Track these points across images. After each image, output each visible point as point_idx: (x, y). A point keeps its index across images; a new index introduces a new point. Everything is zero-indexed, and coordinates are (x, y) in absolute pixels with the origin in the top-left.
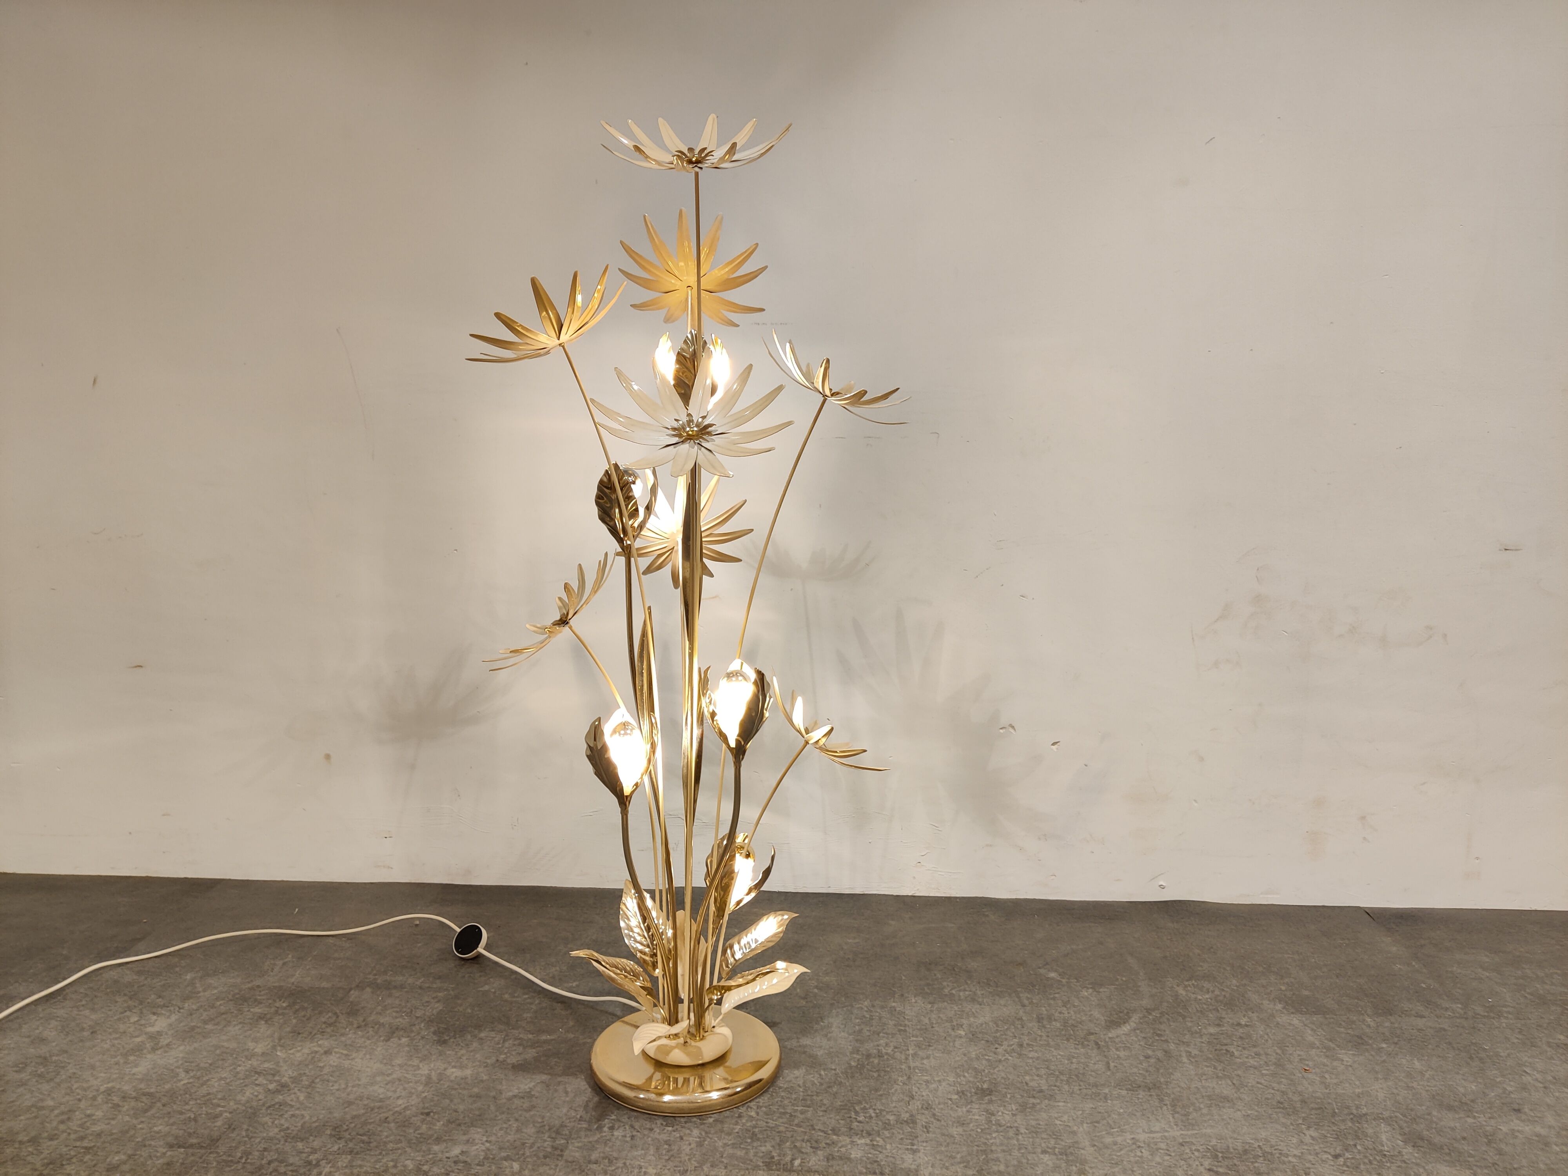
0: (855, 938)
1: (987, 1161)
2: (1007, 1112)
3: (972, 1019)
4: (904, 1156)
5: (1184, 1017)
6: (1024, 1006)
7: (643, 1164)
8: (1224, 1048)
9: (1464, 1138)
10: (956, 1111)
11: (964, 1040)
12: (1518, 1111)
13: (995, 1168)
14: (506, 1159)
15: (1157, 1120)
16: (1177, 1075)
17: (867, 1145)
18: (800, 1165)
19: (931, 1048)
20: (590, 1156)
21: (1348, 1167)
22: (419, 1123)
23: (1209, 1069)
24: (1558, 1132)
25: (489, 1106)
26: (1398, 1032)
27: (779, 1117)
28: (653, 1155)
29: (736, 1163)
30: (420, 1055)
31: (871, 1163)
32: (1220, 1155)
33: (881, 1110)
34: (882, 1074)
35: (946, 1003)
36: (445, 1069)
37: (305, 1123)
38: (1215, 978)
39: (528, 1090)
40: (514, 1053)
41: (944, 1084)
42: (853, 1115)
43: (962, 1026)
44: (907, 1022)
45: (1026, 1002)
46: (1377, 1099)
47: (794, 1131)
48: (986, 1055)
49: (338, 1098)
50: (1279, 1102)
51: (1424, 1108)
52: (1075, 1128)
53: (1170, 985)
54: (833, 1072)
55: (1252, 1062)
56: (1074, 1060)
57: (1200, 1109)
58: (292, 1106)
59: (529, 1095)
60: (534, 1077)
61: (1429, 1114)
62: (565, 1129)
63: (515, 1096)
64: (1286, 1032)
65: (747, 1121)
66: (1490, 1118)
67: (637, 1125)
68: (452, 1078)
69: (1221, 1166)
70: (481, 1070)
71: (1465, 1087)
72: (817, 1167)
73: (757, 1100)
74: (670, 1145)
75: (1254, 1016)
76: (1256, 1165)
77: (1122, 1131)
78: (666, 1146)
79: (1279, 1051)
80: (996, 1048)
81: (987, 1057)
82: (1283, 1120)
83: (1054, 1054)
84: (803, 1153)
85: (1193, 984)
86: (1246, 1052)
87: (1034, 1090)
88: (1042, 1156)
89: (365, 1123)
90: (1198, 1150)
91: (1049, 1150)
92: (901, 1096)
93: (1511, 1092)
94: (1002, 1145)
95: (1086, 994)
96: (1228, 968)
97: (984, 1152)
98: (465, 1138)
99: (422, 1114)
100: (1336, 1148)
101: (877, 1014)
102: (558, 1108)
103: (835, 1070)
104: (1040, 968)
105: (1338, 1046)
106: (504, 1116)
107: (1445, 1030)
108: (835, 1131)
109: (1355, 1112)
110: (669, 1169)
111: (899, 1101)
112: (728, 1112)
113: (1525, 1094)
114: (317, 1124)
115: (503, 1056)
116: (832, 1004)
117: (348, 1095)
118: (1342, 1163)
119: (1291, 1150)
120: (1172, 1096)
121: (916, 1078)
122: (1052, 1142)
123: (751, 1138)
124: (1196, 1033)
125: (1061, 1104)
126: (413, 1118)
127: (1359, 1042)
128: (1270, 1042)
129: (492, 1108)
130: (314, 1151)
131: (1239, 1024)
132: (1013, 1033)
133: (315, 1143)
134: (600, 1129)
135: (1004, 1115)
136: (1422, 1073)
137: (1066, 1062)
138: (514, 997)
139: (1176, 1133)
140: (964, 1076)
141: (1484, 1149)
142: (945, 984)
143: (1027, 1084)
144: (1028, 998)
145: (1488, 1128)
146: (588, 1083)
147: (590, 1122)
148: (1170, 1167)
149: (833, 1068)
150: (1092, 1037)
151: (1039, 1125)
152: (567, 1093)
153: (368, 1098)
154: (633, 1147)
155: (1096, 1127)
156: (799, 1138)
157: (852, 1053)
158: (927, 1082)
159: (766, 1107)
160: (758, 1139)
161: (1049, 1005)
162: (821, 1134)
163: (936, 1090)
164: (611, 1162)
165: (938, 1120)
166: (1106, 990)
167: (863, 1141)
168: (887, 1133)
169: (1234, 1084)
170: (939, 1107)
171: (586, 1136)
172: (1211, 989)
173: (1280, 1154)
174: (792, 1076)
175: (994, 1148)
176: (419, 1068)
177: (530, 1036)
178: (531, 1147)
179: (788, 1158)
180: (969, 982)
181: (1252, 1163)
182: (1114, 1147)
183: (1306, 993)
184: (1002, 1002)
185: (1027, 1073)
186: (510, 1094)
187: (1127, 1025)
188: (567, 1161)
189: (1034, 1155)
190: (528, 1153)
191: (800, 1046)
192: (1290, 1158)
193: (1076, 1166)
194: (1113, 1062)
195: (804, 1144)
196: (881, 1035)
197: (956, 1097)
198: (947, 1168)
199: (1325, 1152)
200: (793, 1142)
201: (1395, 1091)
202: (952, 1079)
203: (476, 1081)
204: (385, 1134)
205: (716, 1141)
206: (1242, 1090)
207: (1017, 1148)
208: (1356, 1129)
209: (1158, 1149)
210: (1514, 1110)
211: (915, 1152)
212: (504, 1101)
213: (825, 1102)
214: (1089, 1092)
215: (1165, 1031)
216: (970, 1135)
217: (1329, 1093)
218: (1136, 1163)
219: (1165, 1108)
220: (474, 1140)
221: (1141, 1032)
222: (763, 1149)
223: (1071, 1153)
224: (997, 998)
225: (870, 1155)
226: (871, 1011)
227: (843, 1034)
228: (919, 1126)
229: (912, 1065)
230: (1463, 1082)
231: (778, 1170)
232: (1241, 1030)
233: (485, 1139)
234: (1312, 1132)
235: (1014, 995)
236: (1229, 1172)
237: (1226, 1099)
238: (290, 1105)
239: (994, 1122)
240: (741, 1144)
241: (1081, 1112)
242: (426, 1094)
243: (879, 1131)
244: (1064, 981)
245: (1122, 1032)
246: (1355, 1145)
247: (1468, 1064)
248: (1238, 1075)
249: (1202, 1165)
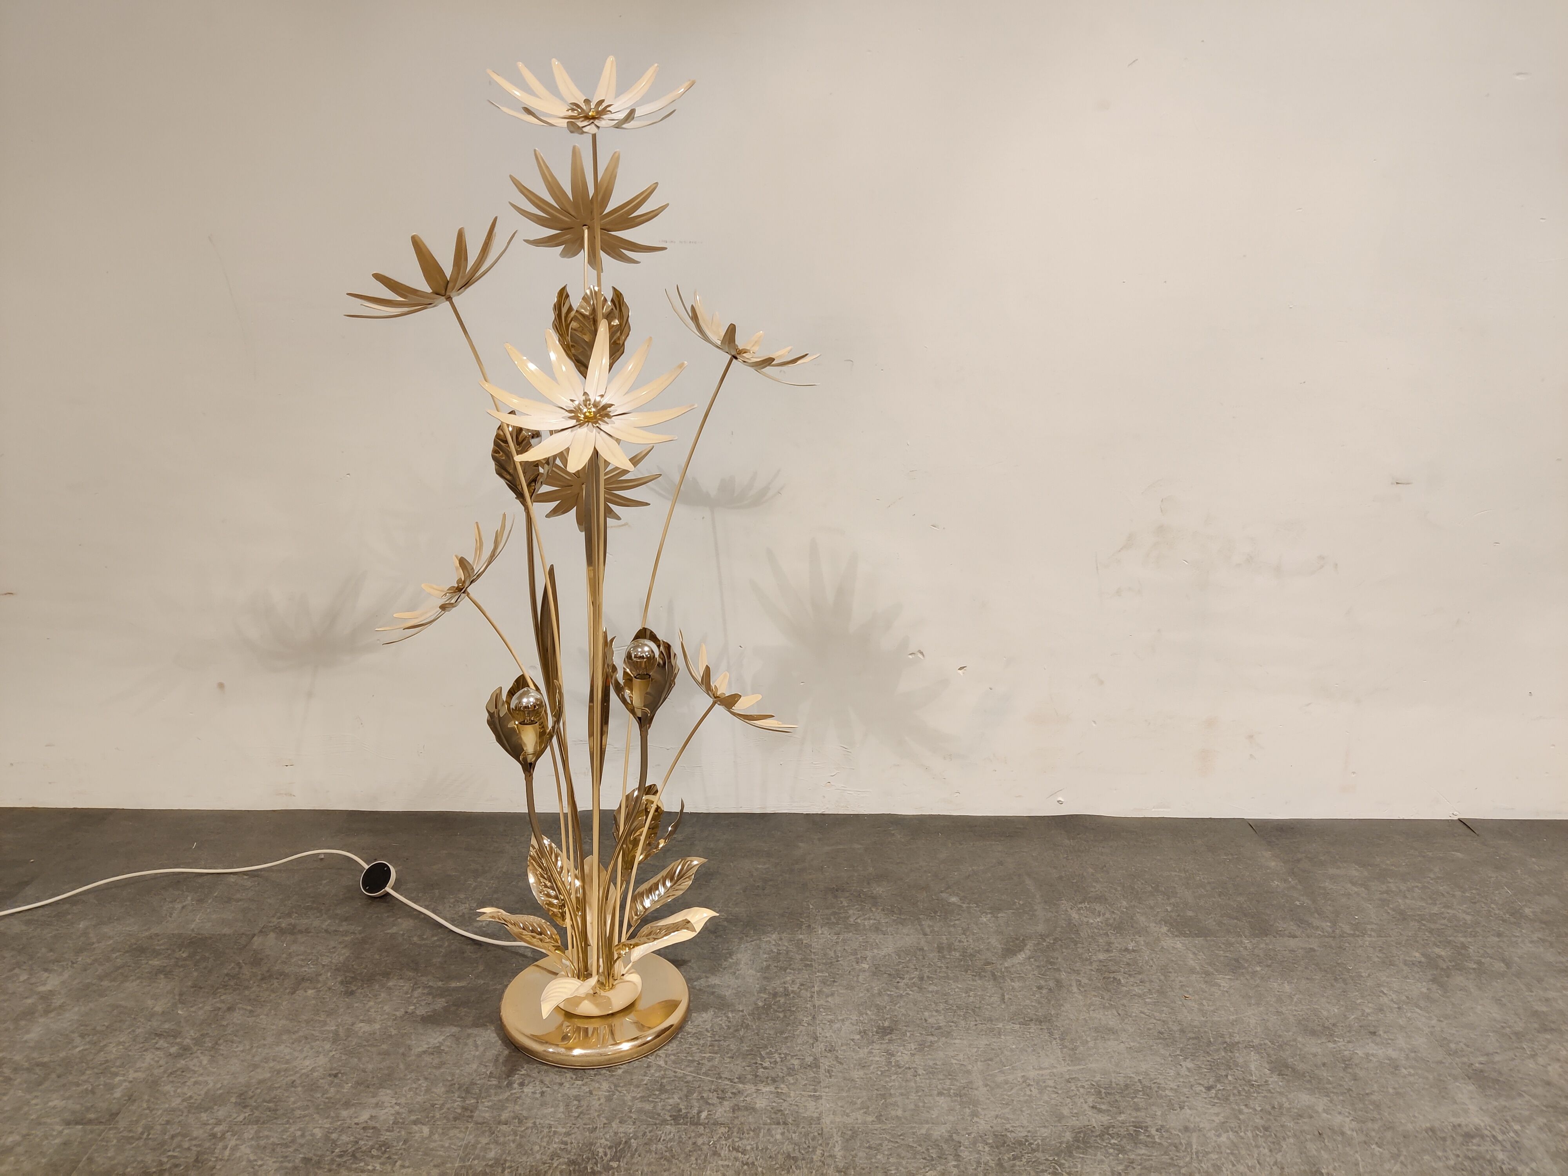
0: (765, 864)
1: (886, 1106)
2: (906, 1052)
3: (875, 951)
4: (806, 1104)
5: (1076, 943)
6: (925, 934)
7: (552, 1123)
8: (1112, 975)
9: (1324, 1064)
10: (858, 1052)
11: (867, 974)
12: (1374, 1033)
13: (893, 1113)
14: (415, 1123)
15: (1047, 1055)
16: (1067, 1006)
17: (771, 1092)
18: (707, 1118)
19: (835, 984)
20: (500, 1116)
21: (1219, 1099)
22: (326, 1087)
23: (1097, 999)
24: (1407, 1055)
25: (398, 1064)
26: (1272, 953)
27: (687, 1066)
28: (563, 1112)
29: (644, 1118)
30: (327, 1009)
31: (775, 1113)
32: (1103, 1091)
33: (786, 1054)
34: (788, 1014)
35: (851, 934)
36: (353, 1024)
37: (209, 1090)
38: (1106, 899)
39: (438, 1045)
40: (423, 1003)
41: (847, 1023)
42: (759, 1061)
43: (866, 958)
44: (813, 956)
45: (928, 930)
46: (1249, 1026)
47: (702, 1080)
48: (888, 990)
49: (242, 1061)
50: (1160, 1032)
51: (1291, 1033)
52: (970, 1067)
53: (1064, 908)
54: (741, 1013)
55: (1137, 990)
56: (971, 993)
57: (1087, 1042)
58: (195, 1072)
59: (437, 1050)
60: (444, 1029)
61: (1295, 1040)
62: (475, 1087)
63: (424, 1052)
64: (1170, 956)
65: (656, 1071)
66: (1349, 1042)
67: (547, 1080)
68: (360, 1034)
69: (1103, 1103)
70: (389, 1023)
71: (1328, 1011)
72: (723, 1119)
73: (666, 1048)
74: (579, 1101)
75: (1141, 940)
76: (1135, 1100)
77: (1014, 1068)
78: (576, 1102)
79: (1162, 978)
80: (898, 982)
81: (889, 993)
82: (1162, 1051)
83: (953, 987)
84: (709, 1104)
85: (1086, 907)
86: (1132, 979)
87: (932, 1027)
88: (937, 1099)
89: (270, 1089)
90: (1083, 1087)
91: (945, 1092)
92: (806, 1037)
93: (1368, 1014)
94: (900, 1087)
95: (985, 920)
96: (1119, 888)
97: (883, 1096)
98: (374, 1101)
99: (330, 1075)
100: (1209, 1079)
101: (785, 948)
102: (468, 1064)
103: (742, 1011)
104: (942, 892)
105: (1217, 971)
106: (413, 1075)
107: (1313, 950)
108: (741, 1079)
109: (1228, 1040)
110: (578, 1128)
111: (803, 1044)
112: (637, 1062)
113: (1381, 1016)
114: (221, 1091)
115: (412, 1007)
116: (741, 939)
117: (254, 1056)
118: (1213, 1095)
119: (1169, 1083)
120: (1062, 1029)
121: (820, 1017)
122: (948, 1082)
123: (660, 1090)
124: (1087, 960)
125: (957, 1041)
126: (321, 1081)
127: (1235, 966)
128: (1154, 967)
129: (402, 1066)
130: (219, 1123)
131: (1126, 950)
132: (915, 965)
133: (220, 1113)
134: (510, 1085)
135: (903, 1056)
136: (1290, 997)
137: (964, 995)
138: (423, 939)
139: (1062, 1068)
140: (867, 1014)
141: (1341, 1075)
142: (851, 912)
143: (926, 1020)
144: (929, 926)
145: (1346, 1053)
146: (498, 1035)
147: (499, 1078)
148: (1057, 1105)
149: (741, 1009)
150: (988, 967)
151: (937, 1065)
152: (476, 1046)
153: (274, 1060)
154: (543, 1104)
155: (989, 1065)
156: (705, 1088)
157: (759, 992)
158: (831, 1021)
159: (674, 1055)
160: (667, 1091)
161: (950, 933)
162: (727, 1083)
163: (840, 1030)
164: (520, 1122)
165: (841, 1063)
166: (1004, 915)
167: (768, 1089)
168: (791, 1080)
169: (1119, 1014)
170: (842, 1048)
171: (496, 1094)
172: (1103, 911)
173: (1159, 1087)
174: (700, 1019)
175: (892, 1091)
176: (325, 1023)
177: (440, 984)
178: (441, 1108)
179: (695, 1111)
180: (874, 909)
181: (1133, 1098)
182: (1006, 1087)
183: (1190, 913)
184: (905, 931)
185: (926, 1008)
186: (420, 1049)
187: (1022, 953)
188: (477, 1123)
189: (930, 1098)
190: (438, 1116)
191: (708, 986)
192: (1167, 1092)
193: (969, 1108)
194: (1008, 994)
195: (711, 1095)
196: (788, 970)
197: (858, 1037)
198: (848, 1115)
199: (1200, 1084)
200: (700, 1093)
201: (1266, 1017)
202: (855, 1018)
203: (384, 1037)
204: (292, 1099)
205: (625, 1095)
206: (1126, 1021)
207: (914, 1091)
208: (1229, 1058)
209: (1046, 1087)
210: (1370, 1032)
211: (818, 1098)
212: (414, 1058)
213: (732, 1047)
214: (984, 1027)
215: (1057, 958)
216: (870, 1078)
217: (1206, 1022)
218: (1026, 1102)
219: (1054, 1042)
220: (383, 1103)
221: (1035, 960)
222: (671, 1101)
223: (965, 1094)
224: (900, 926)
225: (774, 1104)
226: (779, 945)
227: (750, 971)
228: (822, 1070)
229: (817, 1003)
230: (1327, 1005)
231: (685, 1124)
232: (1128, 956)
233: (394, 1101)
234: (1189, 1064)
235: (916, 922)
236: (1111, 1109)
237: (1112, 1031)
238: (193, 1070)
239: (893, 1064)
240: (649, 1096)
241: (976, 1049)
242: (334, 1053)
243: (783, 1077)
244: (964, 906)
245: (1017, 961)
246: (1227, 1076)
247: (1332, 985)
248: (1124, 1005)
249: (1086, 1102)
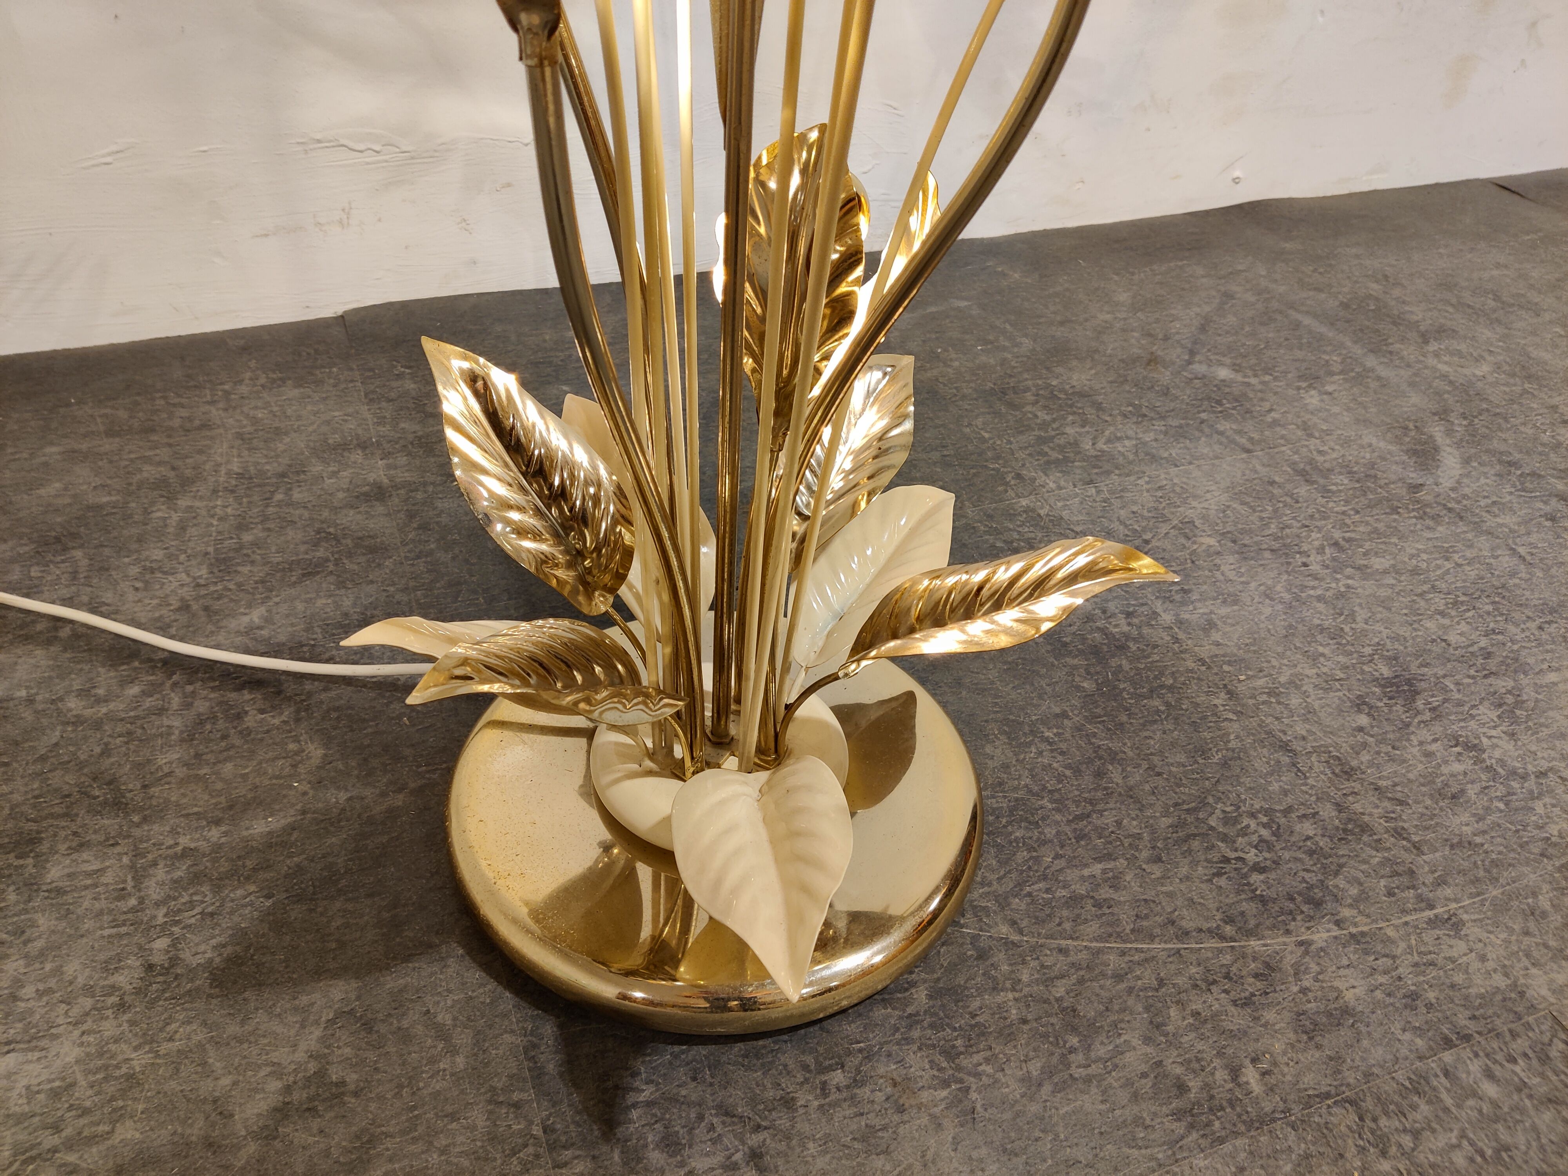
39: (312, 1067)
40: (191, 918)
60: (304, 1000)
102: (453, 1117)
115: (162, 943)
138: (99, 701)
177: (214, 834)
203: (111, 1089)
212: (252, 1148)
